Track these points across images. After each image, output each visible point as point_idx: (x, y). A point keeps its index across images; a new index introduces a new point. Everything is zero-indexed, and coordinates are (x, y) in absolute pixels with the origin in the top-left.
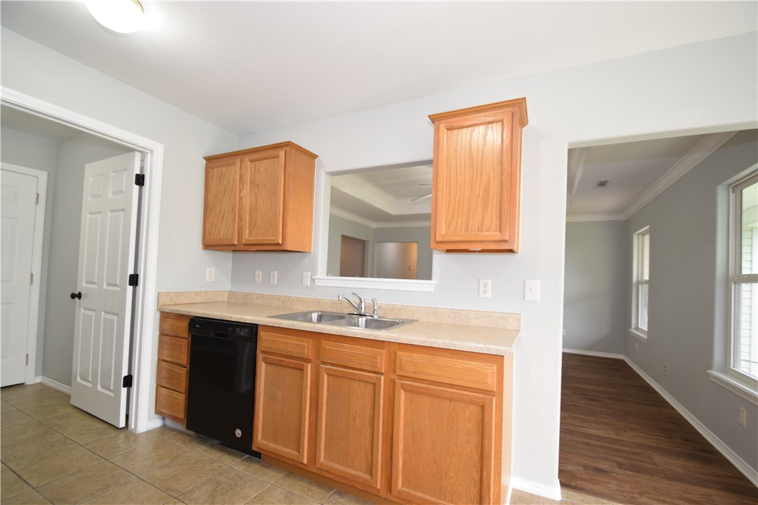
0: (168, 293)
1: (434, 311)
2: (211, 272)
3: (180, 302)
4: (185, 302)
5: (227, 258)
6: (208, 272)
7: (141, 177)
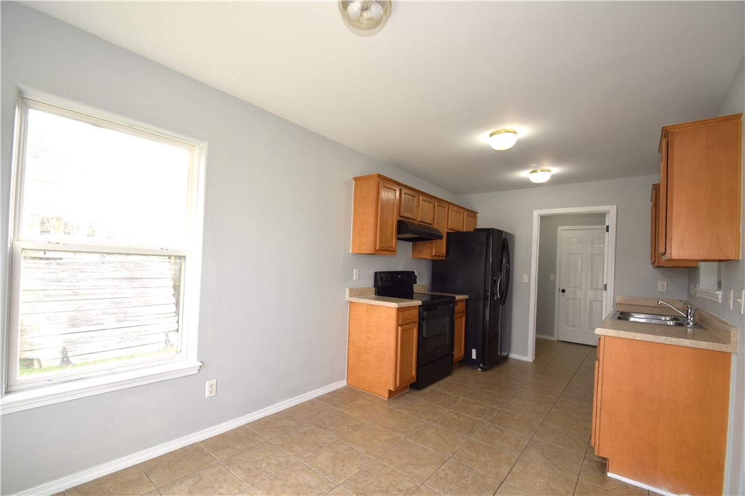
0: (623, 297)
2: (663, 284)
6: (659, 284)
7: (608, 227)
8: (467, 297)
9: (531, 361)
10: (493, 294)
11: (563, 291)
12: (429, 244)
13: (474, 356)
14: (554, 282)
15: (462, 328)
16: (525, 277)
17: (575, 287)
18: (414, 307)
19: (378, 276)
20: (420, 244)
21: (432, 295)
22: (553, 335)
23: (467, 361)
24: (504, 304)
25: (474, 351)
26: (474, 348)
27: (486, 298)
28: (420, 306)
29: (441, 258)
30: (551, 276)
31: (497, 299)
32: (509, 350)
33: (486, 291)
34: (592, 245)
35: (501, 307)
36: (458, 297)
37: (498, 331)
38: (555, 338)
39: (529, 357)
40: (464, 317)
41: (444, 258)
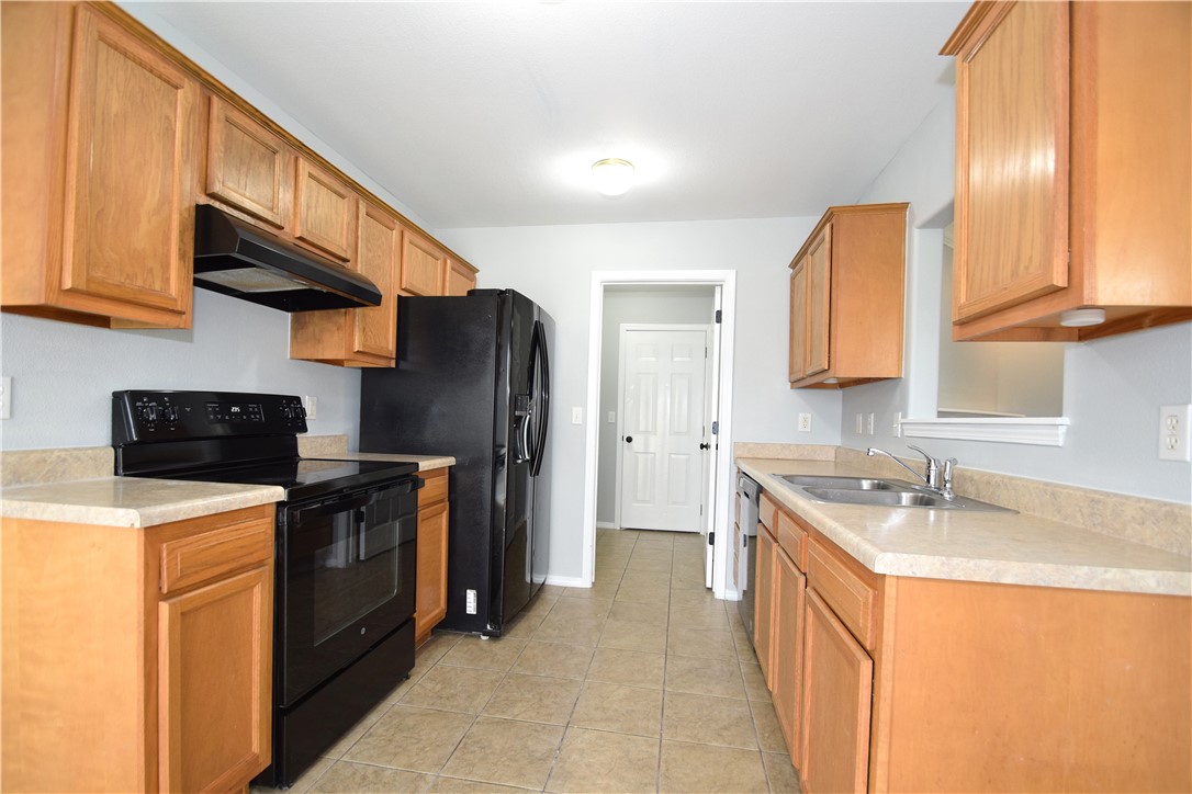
0: (745, 444)
1: (1052, 494)
2: (805, 419)
3: (761, 456)
4: (768, 456)
5: (834, 401)
6: (801, 419)
7: (719, 313)
8: (451, 461)
9: (589, 585)
10: (514, 452)
11: (629, 440)
12: (342, 320)
13: (471, 608)
14: (615, 424)
15: (439, 541)
16: (577, 411)
17: (647, 432)
18: (255, 511)
19: (129, 405)
20: (317, 317)
21: (361, 462)
22: (613, 521)
23: (454, 621)
24: (537, 473)
25: (471, 596)
26: (471, 588)
27: (498, 461)
28: (280, 504)
29: (382, 364)
30: (610, 413)
31: (524, 461)
32: (546, 570)
33: (497, 446)
34: (672, 358)
35: (530, 479)
36: (426, 464)
37: (525, 522)
38: (616, 526)
39: (584, 579)
40: (445, 516)
41: (393, 365)
